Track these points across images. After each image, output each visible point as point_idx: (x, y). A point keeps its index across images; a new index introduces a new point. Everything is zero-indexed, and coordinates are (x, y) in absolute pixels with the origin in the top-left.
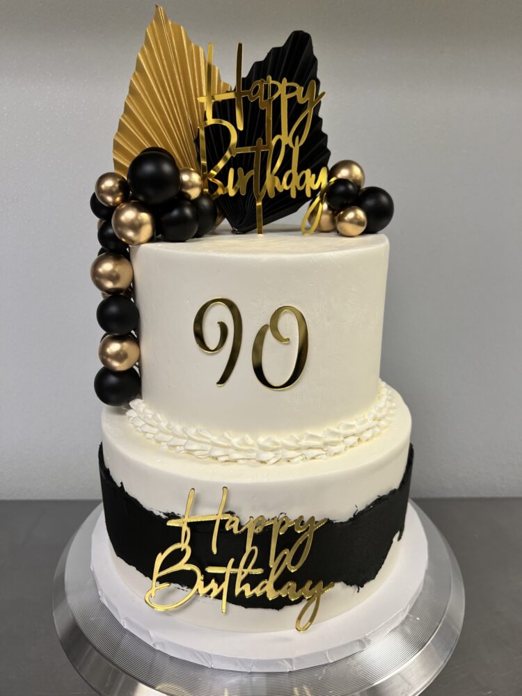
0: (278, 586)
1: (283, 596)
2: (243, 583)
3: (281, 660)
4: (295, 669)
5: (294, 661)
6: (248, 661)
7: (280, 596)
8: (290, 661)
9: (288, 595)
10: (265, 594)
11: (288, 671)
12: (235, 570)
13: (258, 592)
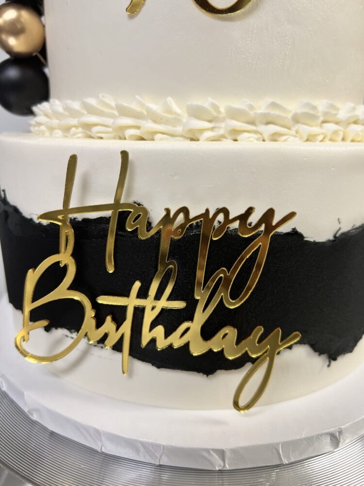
0: (208, 332)
1: (215, 350)
2: (153, 325)
3: (207, 451)
4: (228, 467)
5: (228, 454)
6: (157, 446)
7: (211, 351)
8: (222, 453)
9: (222, 350)
10: (187, 345)
11: (217, 469)
12: (141, 302)
13: (176, 341)
